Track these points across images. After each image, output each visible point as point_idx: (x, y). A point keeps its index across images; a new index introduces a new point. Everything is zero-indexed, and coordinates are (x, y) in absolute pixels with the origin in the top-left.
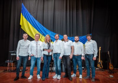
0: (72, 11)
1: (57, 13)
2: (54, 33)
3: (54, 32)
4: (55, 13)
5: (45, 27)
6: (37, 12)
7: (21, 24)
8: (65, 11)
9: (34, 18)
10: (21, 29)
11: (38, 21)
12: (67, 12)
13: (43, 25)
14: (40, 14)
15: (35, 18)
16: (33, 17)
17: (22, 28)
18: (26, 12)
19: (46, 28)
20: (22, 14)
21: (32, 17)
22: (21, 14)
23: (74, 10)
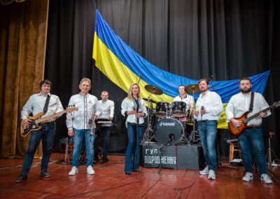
0: (215, 15)
1: (177, 24)
2: (170, 74)
3: (169, 71)
4: (171, 23)
5: (148, 60)
6: (129, 27)
7: (94, 56)
8: (195, 17)
9: (122, 42)
10: (95, 67)
11: (132, 48)
12: (202, 18)
13: (143, 56)
14: (135, 29)
15: (124, 41)
16: (121, 38)
17: (97, 65)
18: (104, 29)
19: (151, 62)
20: (97, 34)
21: (117, 38)
22: (95, 33)
23: (220, 12)
